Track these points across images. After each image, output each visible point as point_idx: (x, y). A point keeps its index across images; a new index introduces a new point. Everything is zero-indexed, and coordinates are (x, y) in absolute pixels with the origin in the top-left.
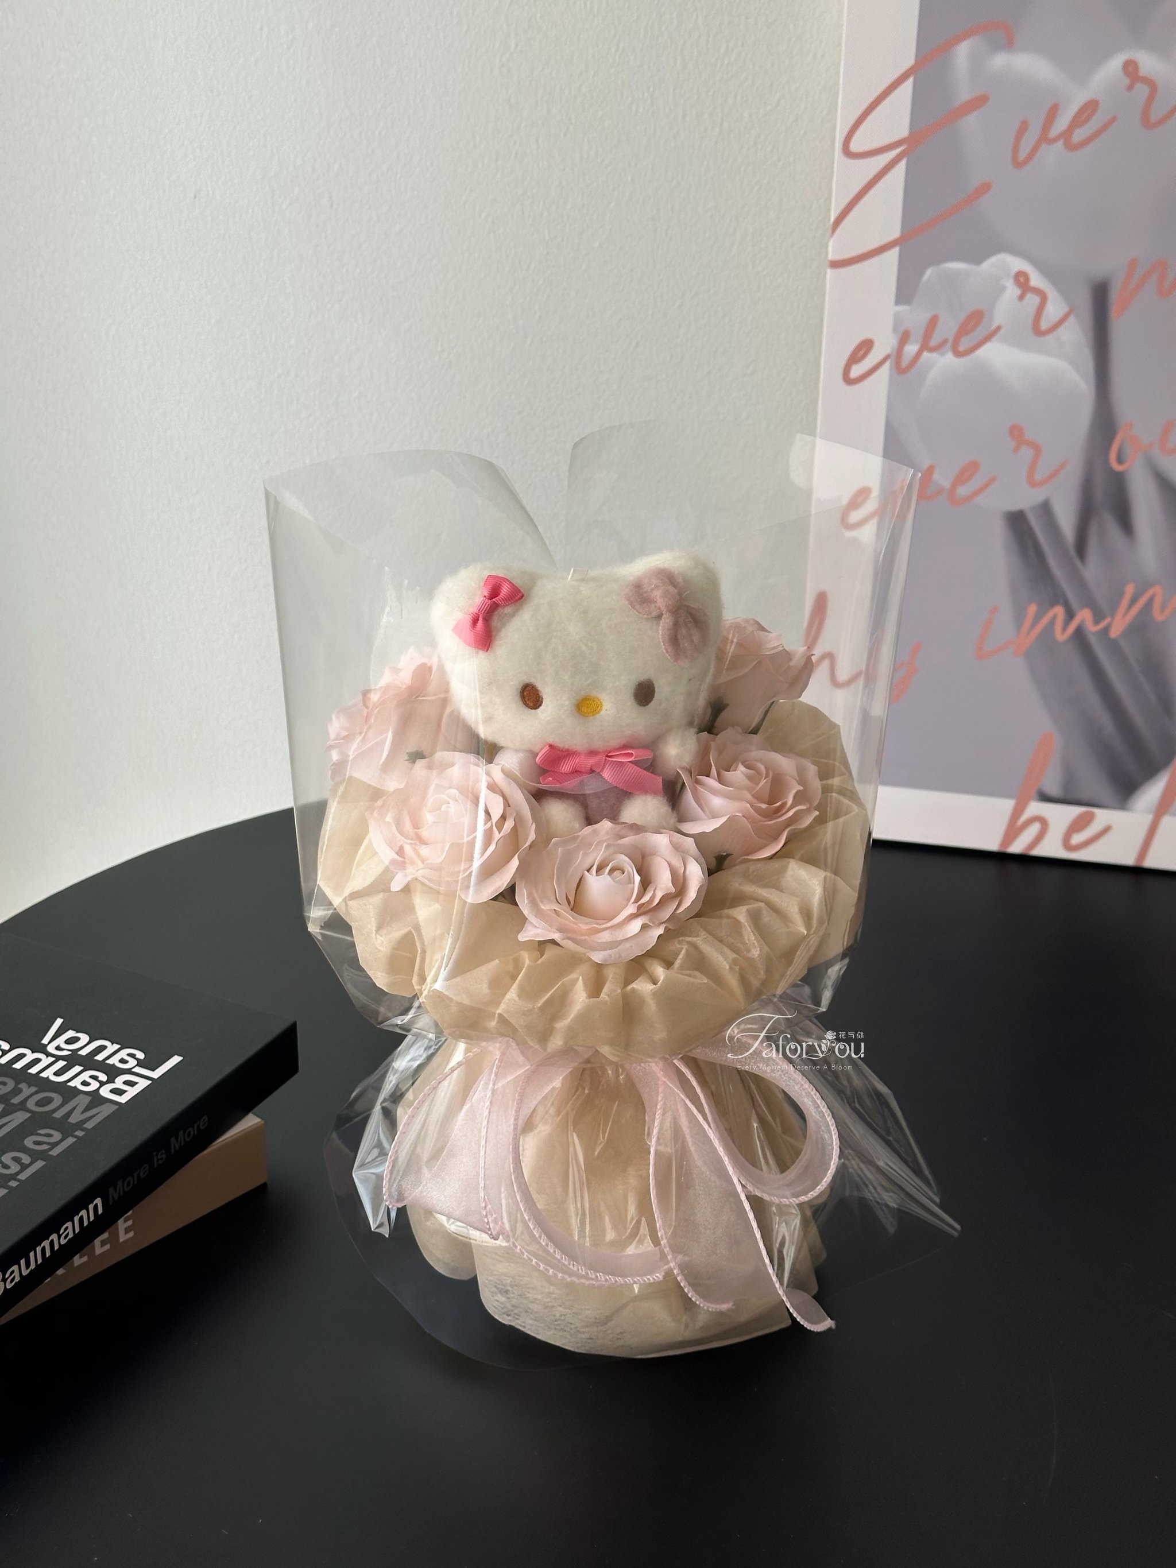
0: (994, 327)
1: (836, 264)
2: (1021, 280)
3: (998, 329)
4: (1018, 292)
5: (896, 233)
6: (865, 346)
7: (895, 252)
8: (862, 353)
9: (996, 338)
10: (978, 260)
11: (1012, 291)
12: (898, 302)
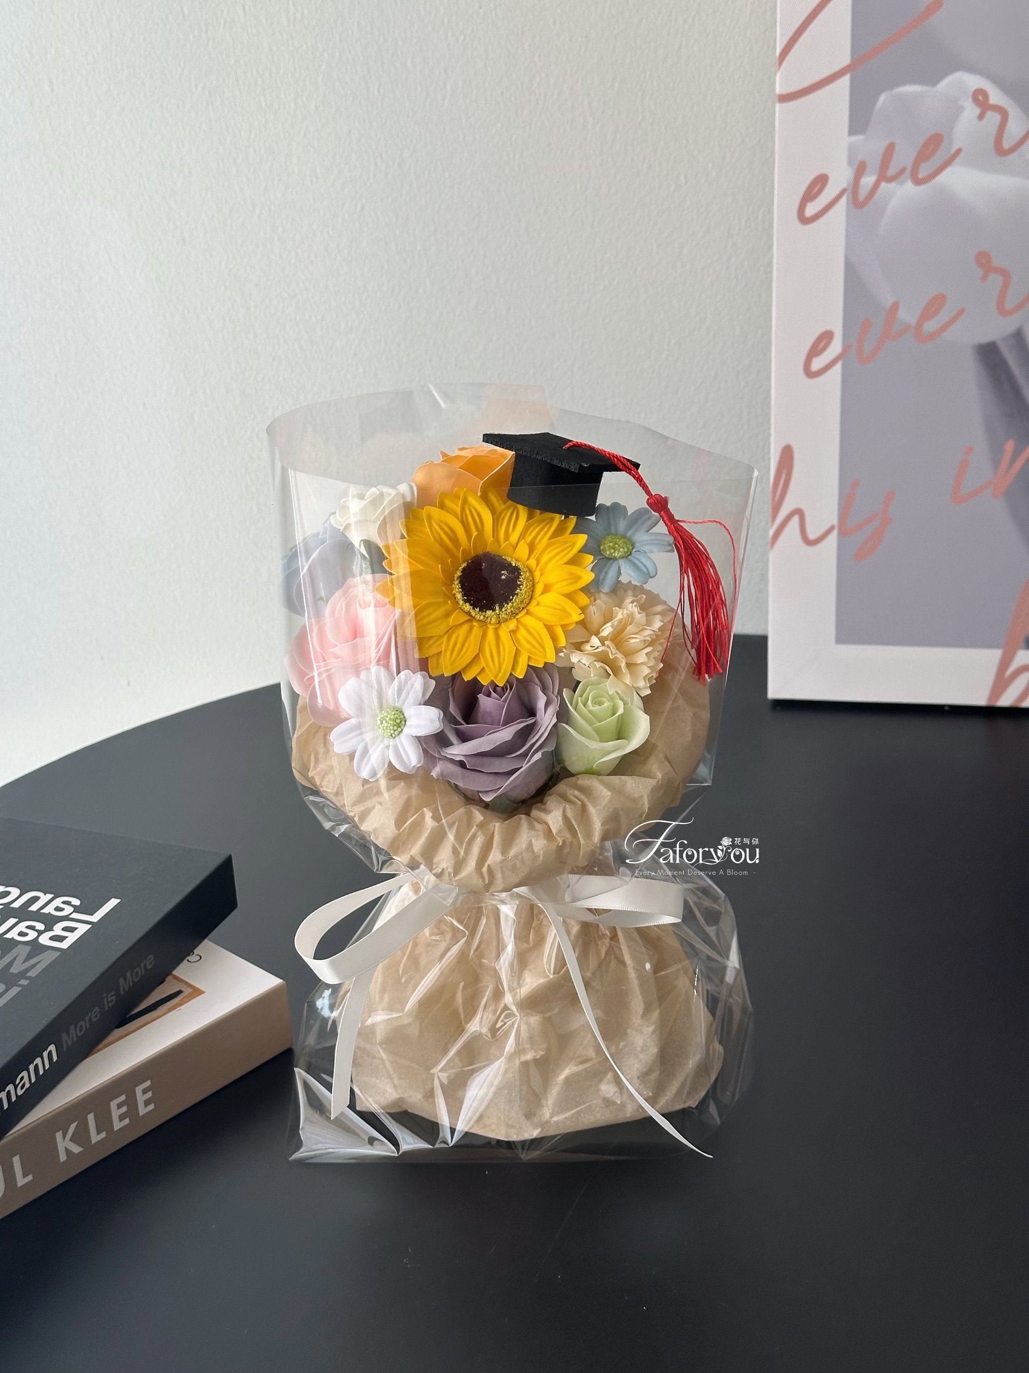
0: (953, 151)
1: (784, 98)
2: (980, 98)
3: (959, 151)
4: (978, 111)
5: (845, 58)
6: (821, 181)
7: (845, 81)
8: (816, 189)
9: (957, 160)
10: (933, 81)
11: (971, 111)
12: (852, 131)
